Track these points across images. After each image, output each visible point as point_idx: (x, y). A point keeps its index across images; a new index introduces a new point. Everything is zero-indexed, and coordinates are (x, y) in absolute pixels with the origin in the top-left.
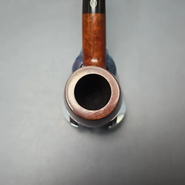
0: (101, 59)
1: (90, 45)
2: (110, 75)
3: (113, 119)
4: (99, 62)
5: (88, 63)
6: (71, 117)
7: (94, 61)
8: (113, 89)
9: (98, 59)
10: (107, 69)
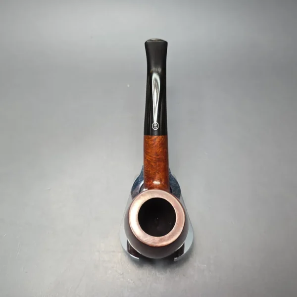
0: (163, 181)
1: (152, 165)
2: (175, 198)
3: (179, 248)
4: (161, 184)
5: (150, 185)
6: (129, 242)
7: (156, 183)
8: (178, 214)
9: (161, 181)
10: (171, 192)
